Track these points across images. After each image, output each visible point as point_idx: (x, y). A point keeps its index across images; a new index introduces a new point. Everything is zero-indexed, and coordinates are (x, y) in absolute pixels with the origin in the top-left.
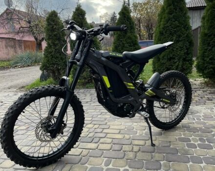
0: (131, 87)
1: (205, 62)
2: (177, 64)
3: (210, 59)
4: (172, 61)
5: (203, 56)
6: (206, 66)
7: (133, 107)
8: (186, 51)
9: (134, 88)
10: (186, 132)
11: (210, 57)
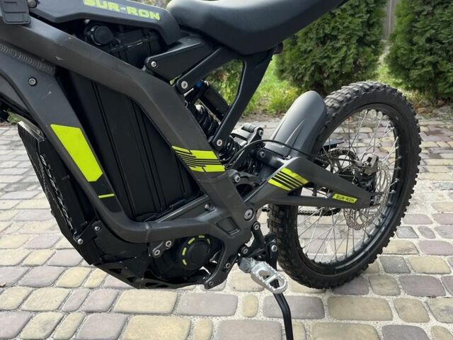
0: (210, 168)
1: (415, 48)
2: (341, 54)
3: (429, 40)
4: (329, 44)
5: (410, 32)
6: (417, 60)
7: (218, 245)
8: (366, 17)
9: (221, 168)
10: (403, 295)
11: (428, 35)
